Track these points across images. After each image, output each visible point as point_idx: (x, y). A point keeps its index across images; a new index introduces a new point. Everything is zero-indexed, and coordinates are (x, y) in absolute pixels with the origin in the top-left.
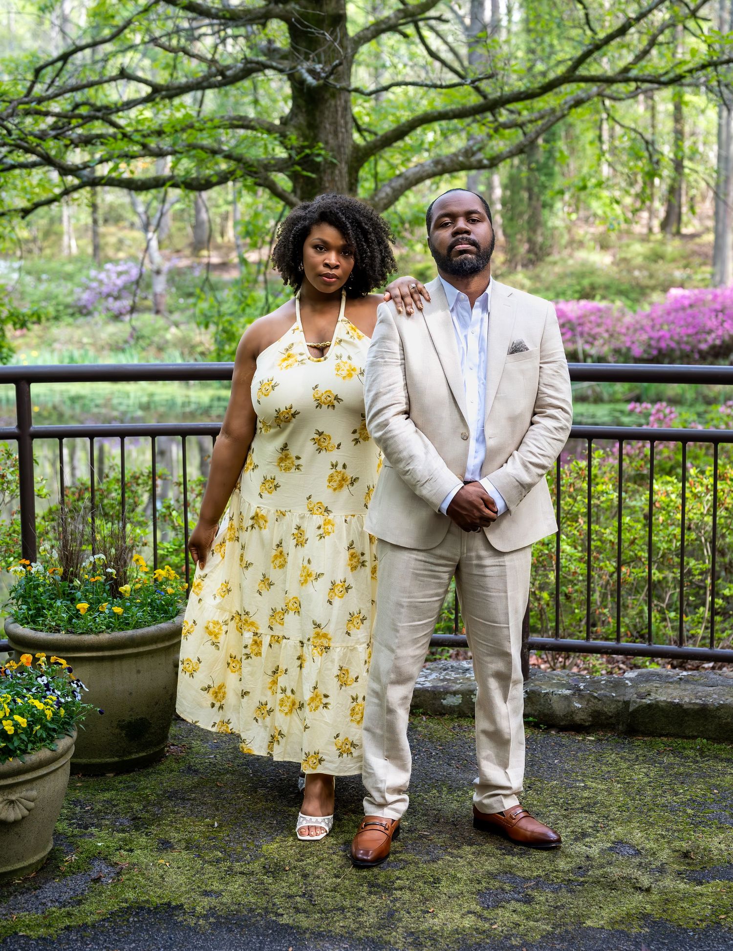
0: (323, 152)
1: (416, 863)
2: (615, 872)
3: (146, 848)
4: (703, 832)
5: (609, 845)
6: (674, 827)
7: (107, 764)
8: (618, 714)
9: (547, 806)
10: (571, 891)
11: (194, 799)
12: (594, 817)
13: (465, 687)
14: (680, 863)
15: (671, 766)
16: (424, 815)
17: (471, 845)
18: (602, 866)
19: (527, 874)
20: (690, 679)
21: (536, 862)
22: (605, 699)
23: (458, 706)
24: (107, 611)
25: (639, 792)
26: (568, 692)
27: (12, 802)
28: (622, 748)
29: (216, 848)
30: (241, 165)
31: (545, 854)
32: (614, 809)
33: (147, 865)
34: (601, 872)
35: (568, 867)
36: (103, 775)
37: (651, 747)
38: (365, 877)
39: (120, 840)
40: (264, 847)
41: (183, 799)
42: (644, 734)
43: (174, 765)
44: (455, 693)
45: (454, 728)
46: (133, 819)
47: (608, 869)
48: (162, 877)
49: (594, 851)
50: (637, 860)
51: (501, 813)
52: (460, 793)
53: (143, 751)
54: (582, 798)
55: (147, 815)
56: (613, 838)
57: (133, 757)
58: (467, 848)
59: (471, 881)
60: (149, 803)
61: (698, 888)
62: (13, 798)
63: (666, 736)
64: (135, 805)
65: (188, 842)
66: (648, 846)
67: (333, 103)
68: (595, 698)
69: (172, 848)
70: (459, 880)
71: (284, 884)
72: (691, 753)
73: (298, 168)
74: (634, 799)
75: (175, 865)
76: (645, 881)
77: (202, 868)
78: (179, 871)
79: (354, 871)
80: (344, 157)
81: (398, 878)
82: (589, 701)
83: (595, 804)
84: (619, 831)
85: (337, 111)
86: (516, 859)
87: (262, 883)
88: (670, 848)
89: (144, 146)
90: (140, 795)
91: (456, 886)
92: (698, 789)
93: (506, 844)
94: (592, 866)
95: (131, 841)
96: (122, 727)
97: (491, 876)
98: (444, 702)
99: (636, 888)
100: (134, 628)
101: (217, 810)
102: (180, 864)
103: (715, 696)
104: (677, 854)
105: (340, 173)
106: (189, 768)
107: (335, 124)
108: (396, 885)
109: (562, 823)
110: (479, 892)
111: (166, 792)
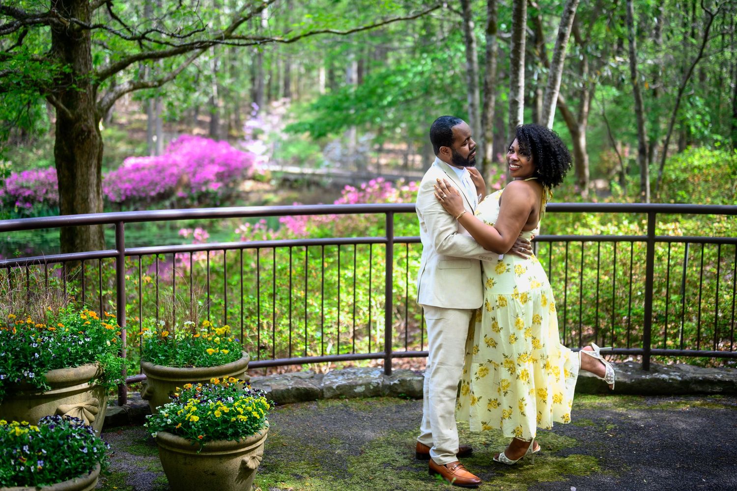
13: (365, 382)
23: (363, 392)
27: (254, 458)
29: (325, 474)
44: (361, 385)
62: (254, 455)
65: (307, 473)
67: (84, 46)
69: (303, 477)
77: (332, 484)
95: (278, 478)
98: (356, 390)
102: (318, 484)
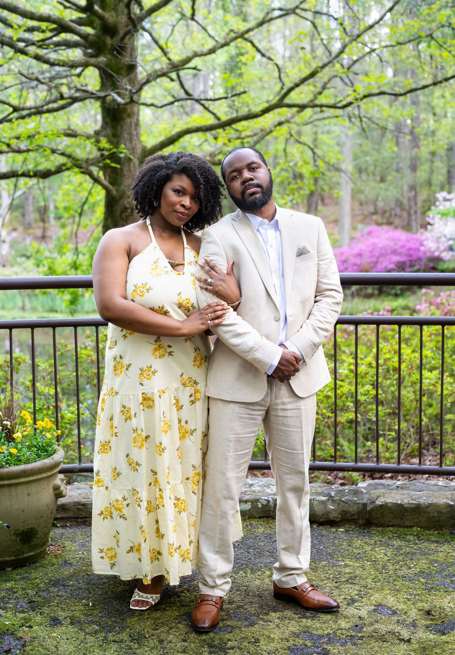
0: (124, 151)
1: (240, 628)
2: (383, 628)
3: (41, 624)
4: (436, 595)
5: (373, 607)
6: (415, 592)
7: (7, 562)
8: (359, 513)
9: (323, 581)
10: (354, 644)
11: (72, 585)
12: (357, 587)
13: (253, 497)
14: (426, 619)
15: (399, 548)
16: (238, 590)
17: (275, 611)
18: (372, 624)
19: (320, 632)
20: (404, 486)
21: (324, 623)
22: (350, 502)
23: (249, 510)
24: (6, 452)
25: (383, 568)
26: (324, 498)
28: (364, 536)
29: (92, 622)
30: (70, 160)
31: (329, 617)
32: (370, 581)
33: (44, 638)
34: (371, 628)
35: (348, 626)
36: (4, 569)
37: (383, 534)
38: (205, 640)
39: (22, 619)
40: (128, 620)
41: (64, 585)
42: (377, 525)
43: (54, 560)
45: (247, 526)
46: (30, 602)
47: (376, 626)
48: (56, 647)
49: (363, 613)
50: (395, 618)
51: (295, 588)
52: (260, 573)
53: (31, 551)
54: (345, 573)
55: (39, 599)
56: (374, 602)
57: (25, 555)
58: (274, 614)
59: (282, 640)
60: (40, 589)
61: (443, 637)
63: (392, 526)
64: (30, 591)
65: (72, 618)
66: (400, 608)
68: (343, 502)
69: (60, 623)
70: (273, 639)
71: (147, 649)
72: (411, 538)
73: (108, 161)
74: (381, 573)
75: (64, 637)
76: (405, 634)
77: (85, 639)
78: (68, 642)
79: (196, 636)
80: (137, 155)
81: (229, 640)
82: (339, 504)
83: (356, 577)
84: (377, 597)
85: (131, 126)
86: (309, 621)
87: (131, 649)
88: (415, 608)
89: (8, 145)
90: (32, 584)
91: (272, 644)
92: (423, 564)
93: (300, 610)
94: (365, 624)
95: (30, 620)
96: (17, 535)
97: (296, 635)
99: (401, 640)
100: (25, 463)
101: (90, 593)
102: (68, 636)
103: (425, 498)
104: (422, 612)
105: (134, 165)
106: (66, 562)
107: (130, 134)
108: (228, 646)
109: (336, 592)
110: (289, 648)
111: (51, 580)
